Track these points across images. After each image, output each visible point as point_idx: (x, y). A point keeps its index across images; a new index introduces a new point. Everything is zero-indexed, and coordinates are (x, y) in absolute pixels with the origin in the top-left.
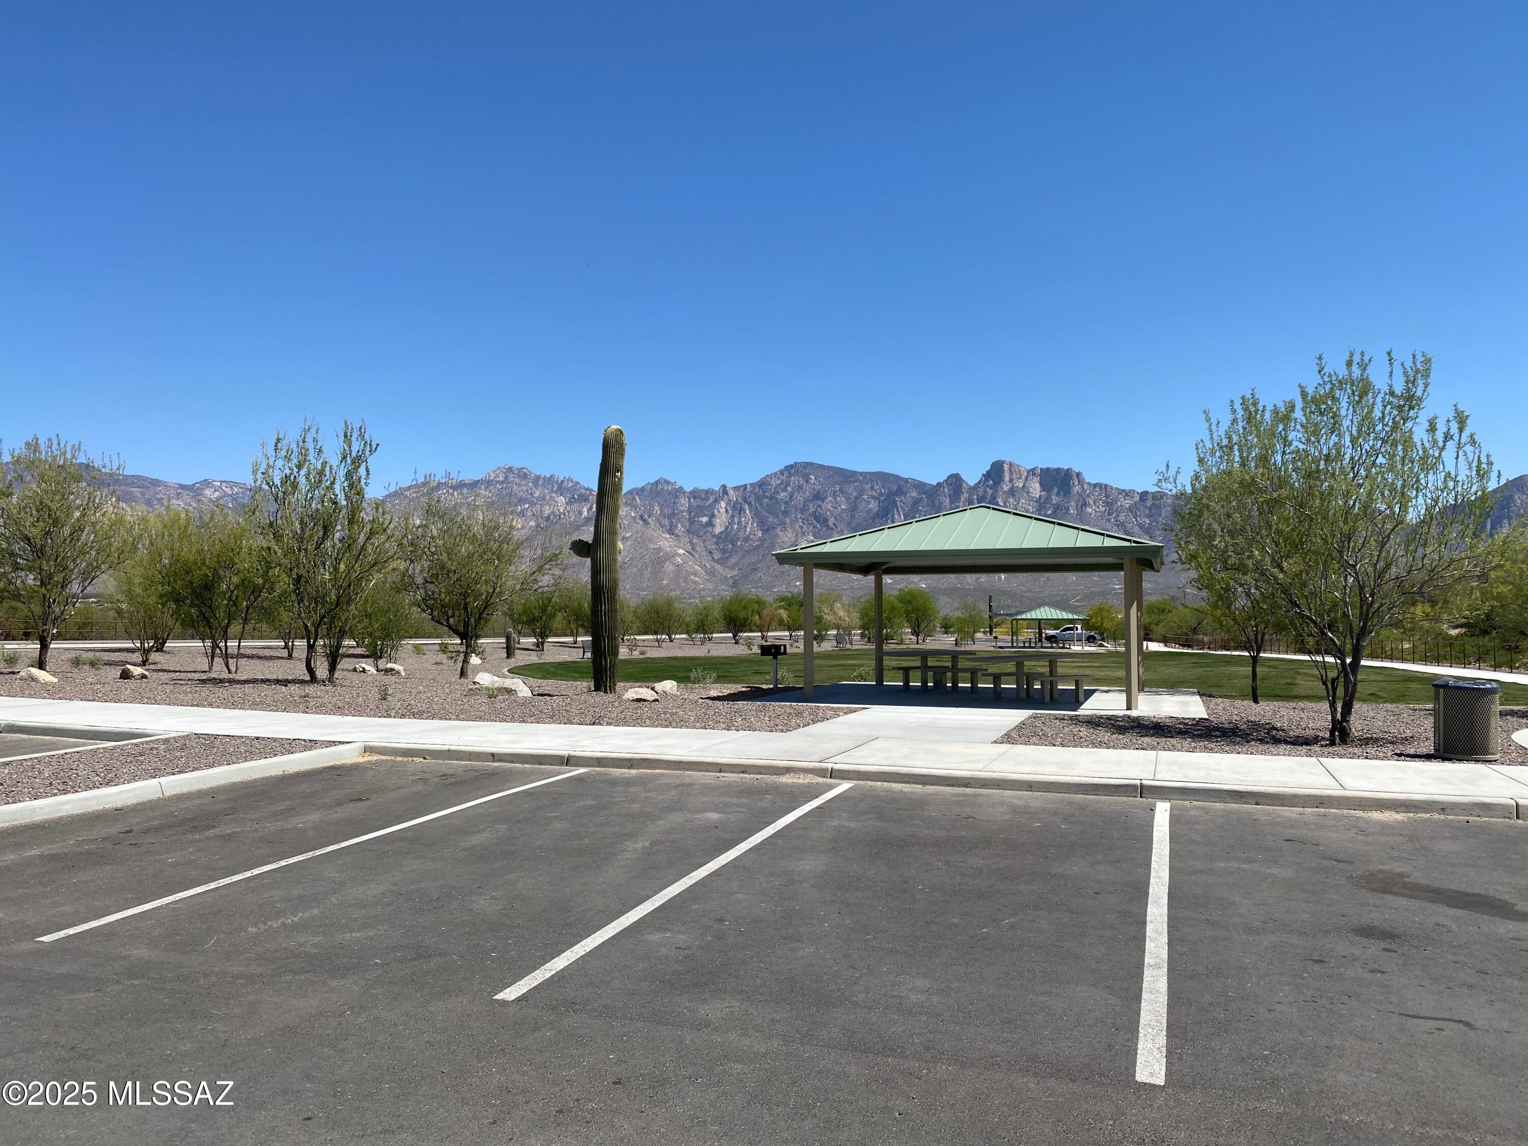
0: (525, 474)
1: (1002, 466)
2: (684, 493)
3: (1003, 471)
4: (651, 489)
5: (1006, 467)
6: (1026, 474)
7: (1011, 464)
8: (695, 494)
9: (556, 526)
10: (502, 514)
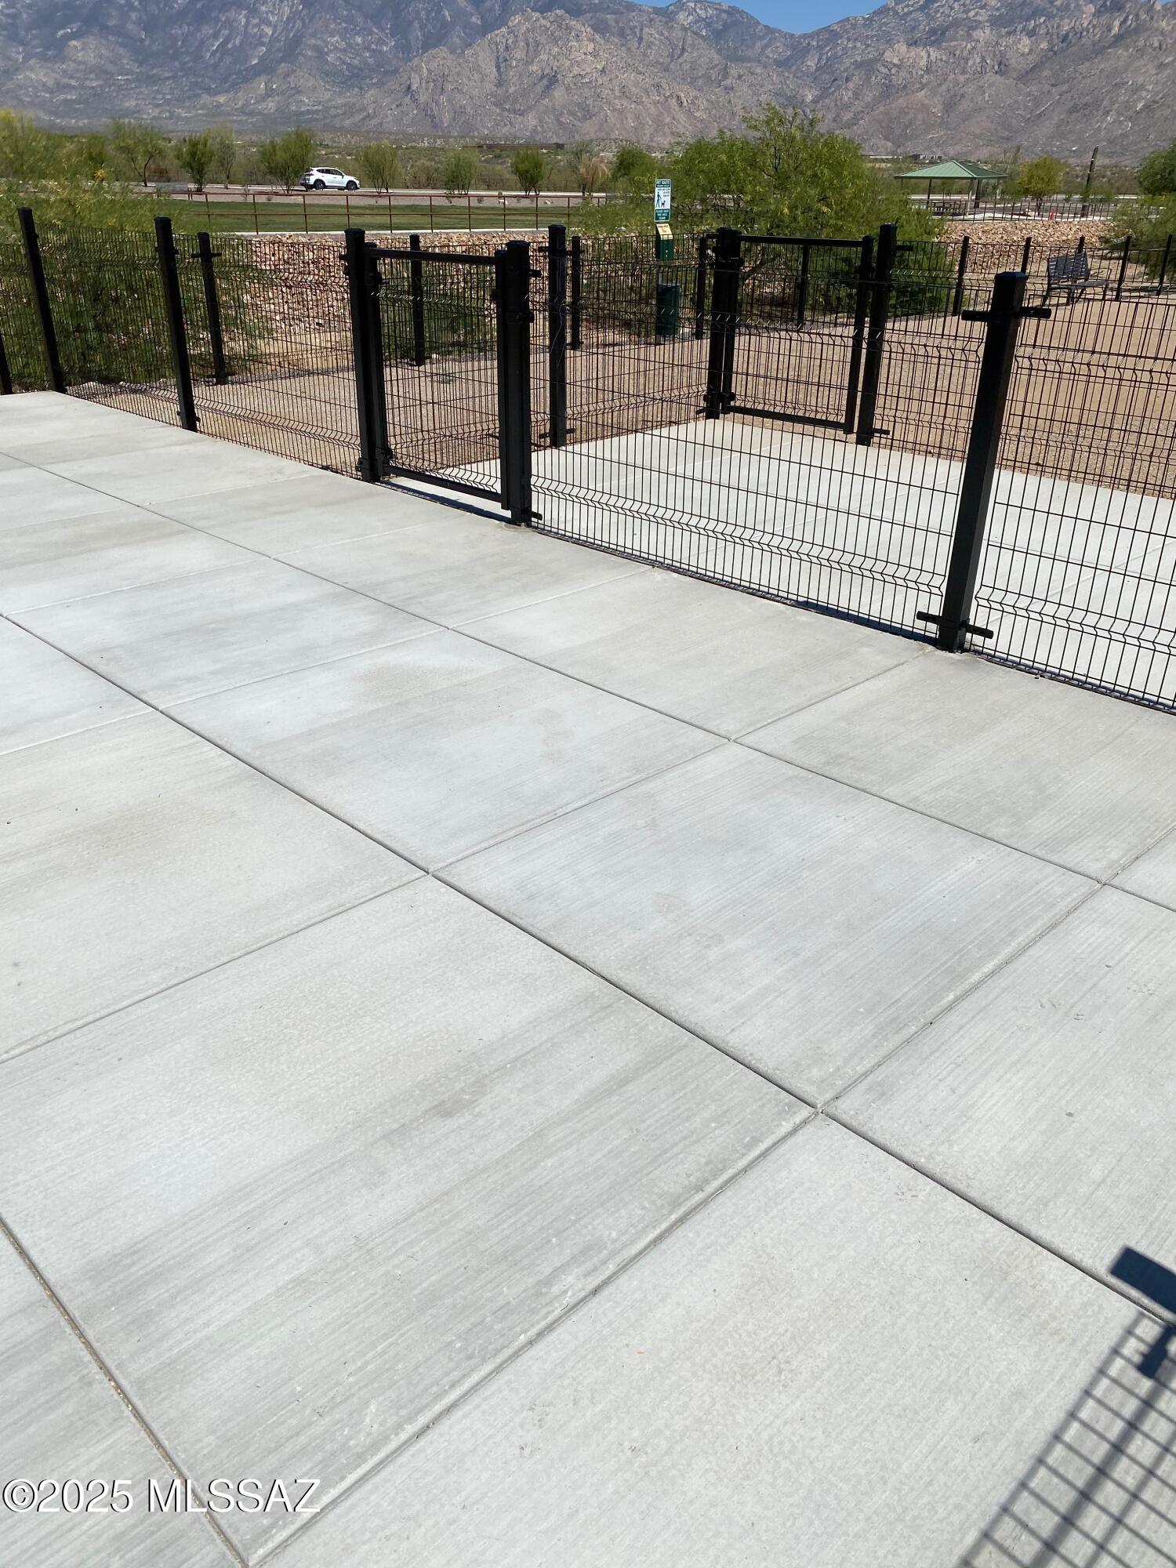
9: (1074, 49)
10: (1009, 34)
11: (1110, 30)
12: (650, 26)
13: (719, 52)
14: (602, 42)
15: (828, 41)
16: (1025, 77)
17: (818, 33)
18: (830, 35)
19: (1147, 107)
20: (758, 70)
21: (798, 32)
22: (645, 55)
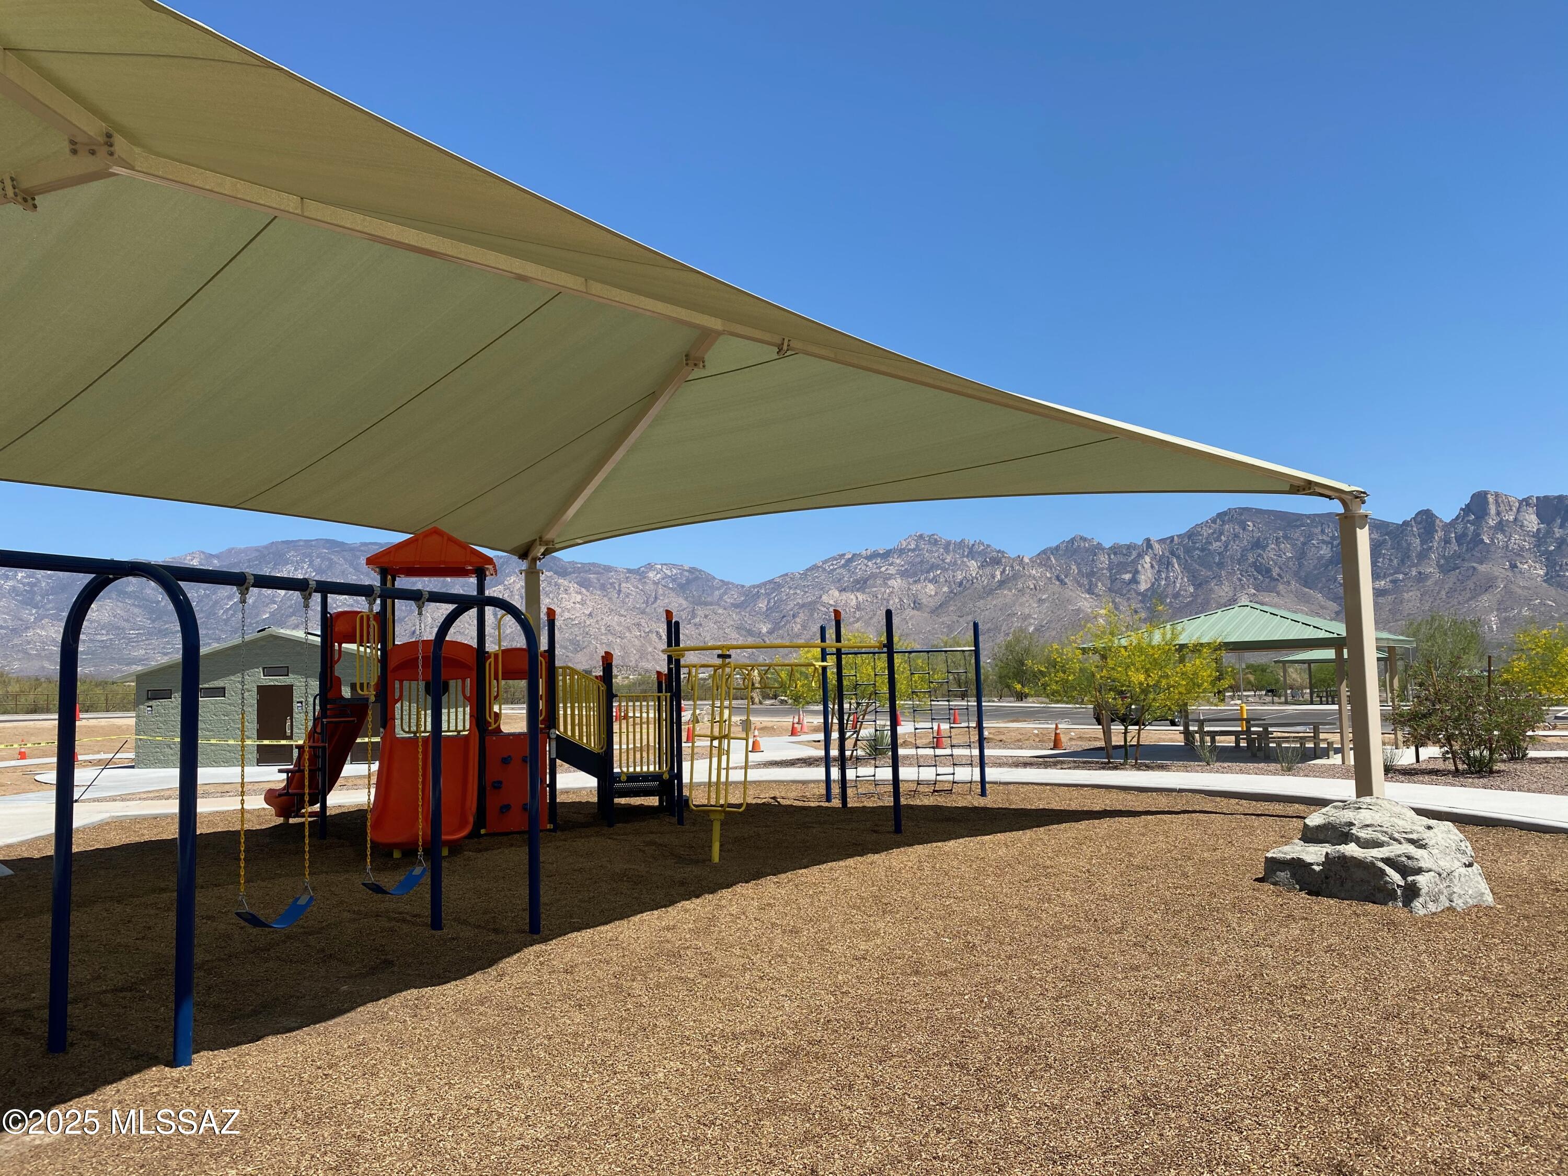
0: (936, 540)
1: (1486, 498)
2: (1103, 549)
3: (1487, 503)
4: (1067, 547)
5: (1491, 499)
6: (1517, 504)
7: (1497, 495)
8: (1115, 550)
9: (969, 591)
10: (915, 582)
11: (994, 578)
12: (627, 582)
13: (686, 599)
14: (588, 594)
15: (774, 590)
16: (937, 610)
17: (765, 584)
18: (774, 586)
19: (1036, 630)
20: (720, 611)
21: (747, 584)
22: (623, 602)
